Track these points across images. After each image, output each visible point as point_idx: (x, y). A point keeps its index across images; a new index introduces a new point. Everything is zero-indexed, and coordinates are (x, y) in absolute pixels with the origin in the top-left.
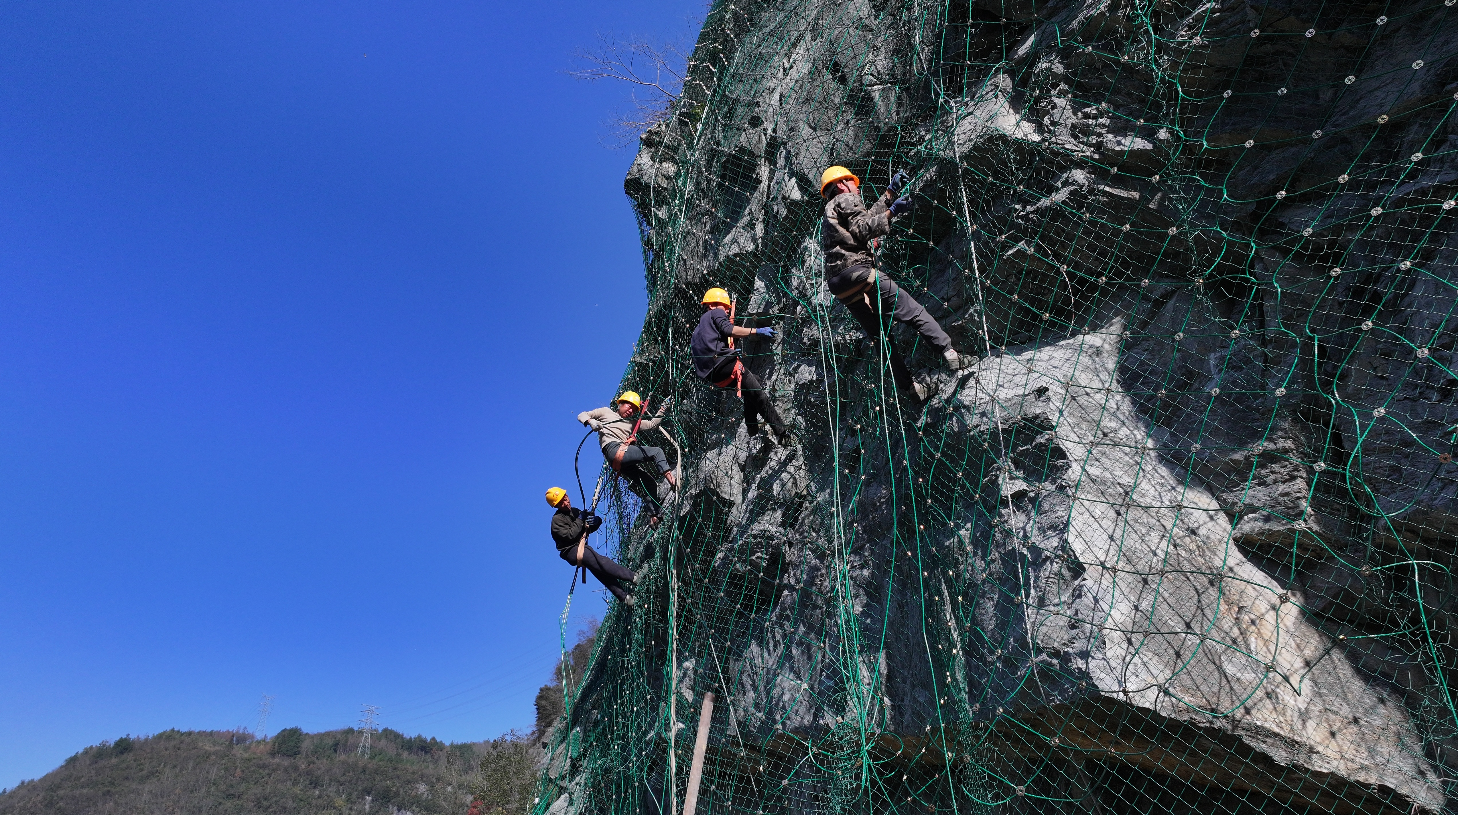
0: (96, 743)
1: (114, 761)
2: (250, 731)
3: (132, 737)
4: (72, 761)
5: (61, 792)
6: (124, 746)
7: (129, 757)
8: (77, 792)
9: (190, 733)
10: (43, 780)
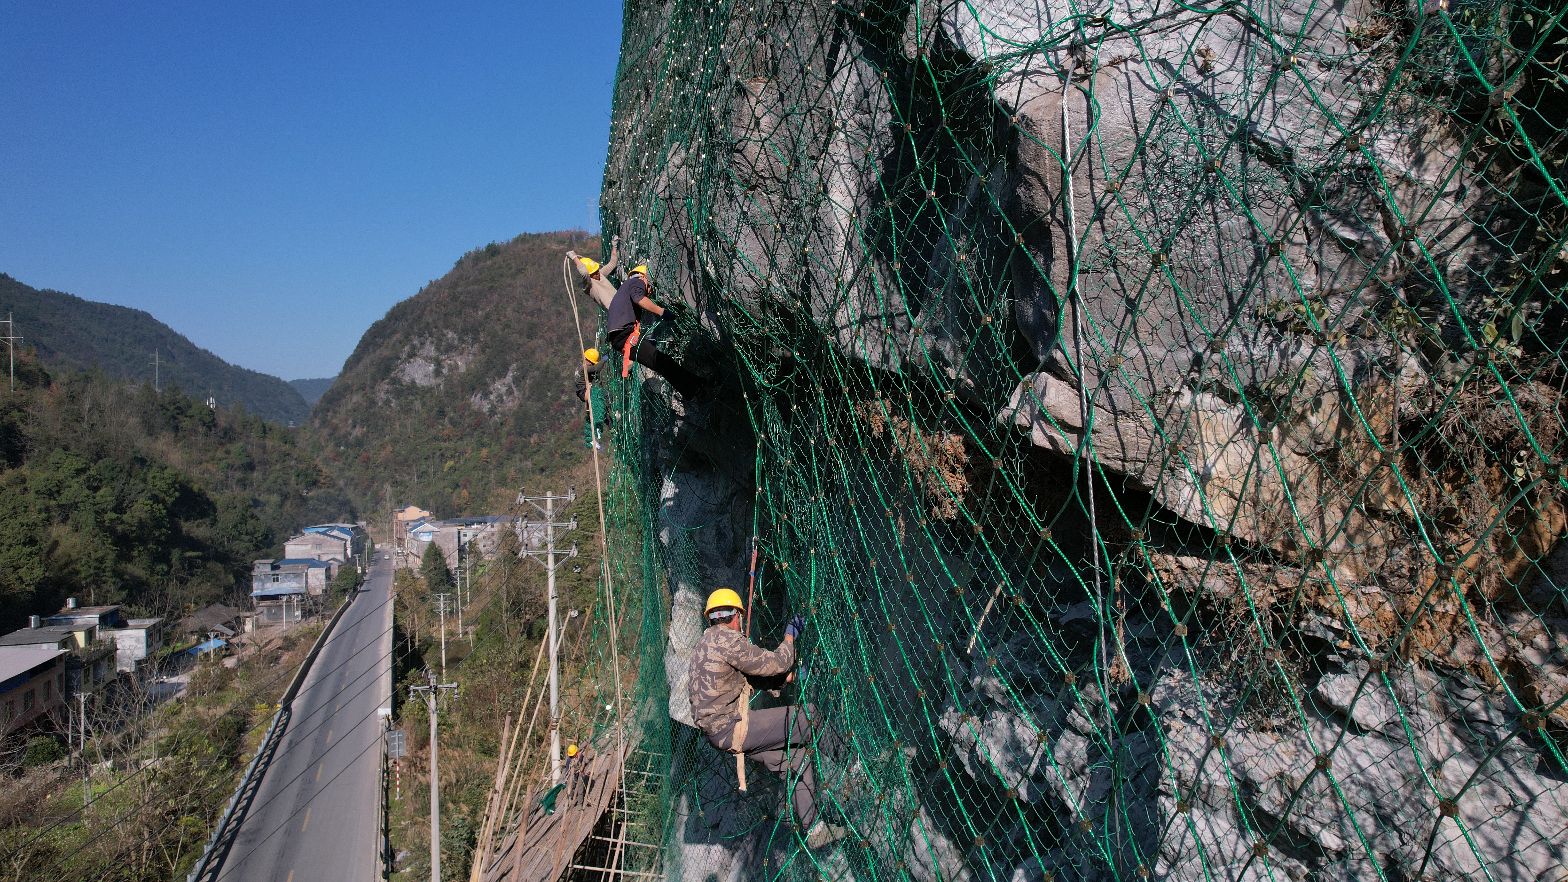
0: (473, 250)
1: (489, 263)
2: (584, 229)
3: (497, 242)
4: (460, 263)
5: (459, 289)
6: (493, 250)
7: (499, 259)
8: (470, 288)
9: (539, 236)
10: (445, 278)
